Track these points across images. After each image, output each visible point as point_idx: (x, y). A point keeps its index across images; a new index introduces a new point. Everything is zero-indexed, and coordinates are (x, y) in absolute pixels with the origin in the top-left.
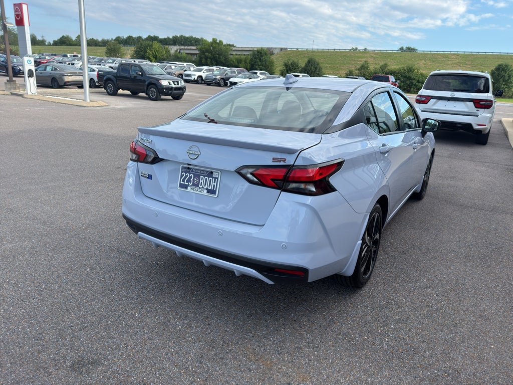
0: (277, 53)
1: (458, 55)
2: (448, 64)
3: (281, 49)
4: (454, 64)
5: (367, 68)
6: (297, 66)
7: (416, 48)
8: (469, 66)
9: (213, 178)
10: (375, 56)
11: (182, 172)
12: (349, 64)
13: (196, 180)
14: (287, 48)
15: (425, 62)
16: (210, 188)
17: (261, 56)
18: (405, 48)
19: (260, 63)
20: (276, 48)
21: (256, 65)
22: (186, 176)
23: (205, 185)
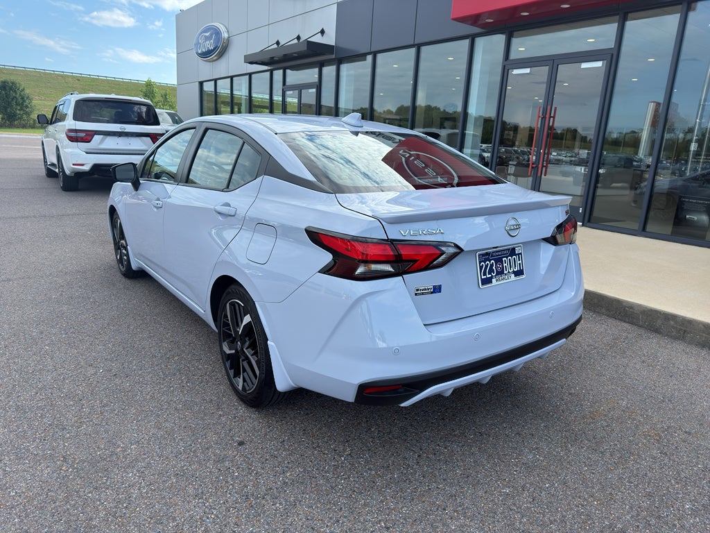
9: (516, 255)
11: (480, 263)
13: (499, 266)
16: (517, 269)
22: (487, 266)
23: (511, 267)
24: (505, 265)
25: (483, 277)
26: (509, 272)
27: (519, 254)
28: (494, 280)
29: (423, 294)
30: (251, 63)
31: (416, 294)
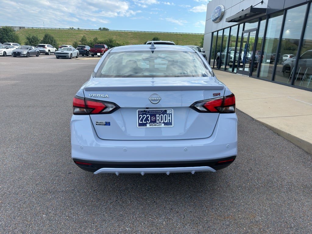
0: (18, 30)
1: (132, 33)
2: (128, 38)
3: (20, 28)
4: (131, 37)
5: (86, 40)
6: (37, 39)
7: (108, 29)
8: (139, 39)
9: (167, 114)
10: (87, 33)
11: (139, 115)
12: (71, 38)
13: (153, 118)
14: (24, 27)
15: (116, 37)
16: (166, 121)
17: (8, 32)
18: (102, 28)
19: (7, 37)
20: (16, 27)
21: (4, 39)
22: (143, 117)
23: (162, 120)
24: (157, 118)
25: (140, 122)
26: (160, 122)
27: (169, 114)
28: (148, 125)
29: (100, 125)
30: (229, 22)
31: (96, 124)
